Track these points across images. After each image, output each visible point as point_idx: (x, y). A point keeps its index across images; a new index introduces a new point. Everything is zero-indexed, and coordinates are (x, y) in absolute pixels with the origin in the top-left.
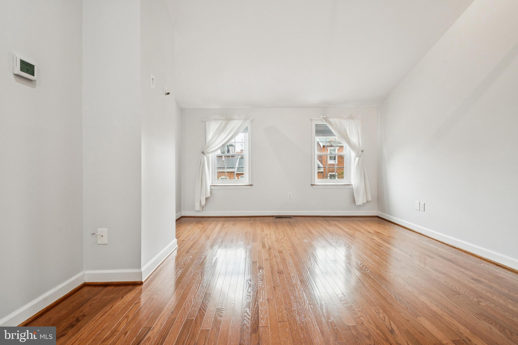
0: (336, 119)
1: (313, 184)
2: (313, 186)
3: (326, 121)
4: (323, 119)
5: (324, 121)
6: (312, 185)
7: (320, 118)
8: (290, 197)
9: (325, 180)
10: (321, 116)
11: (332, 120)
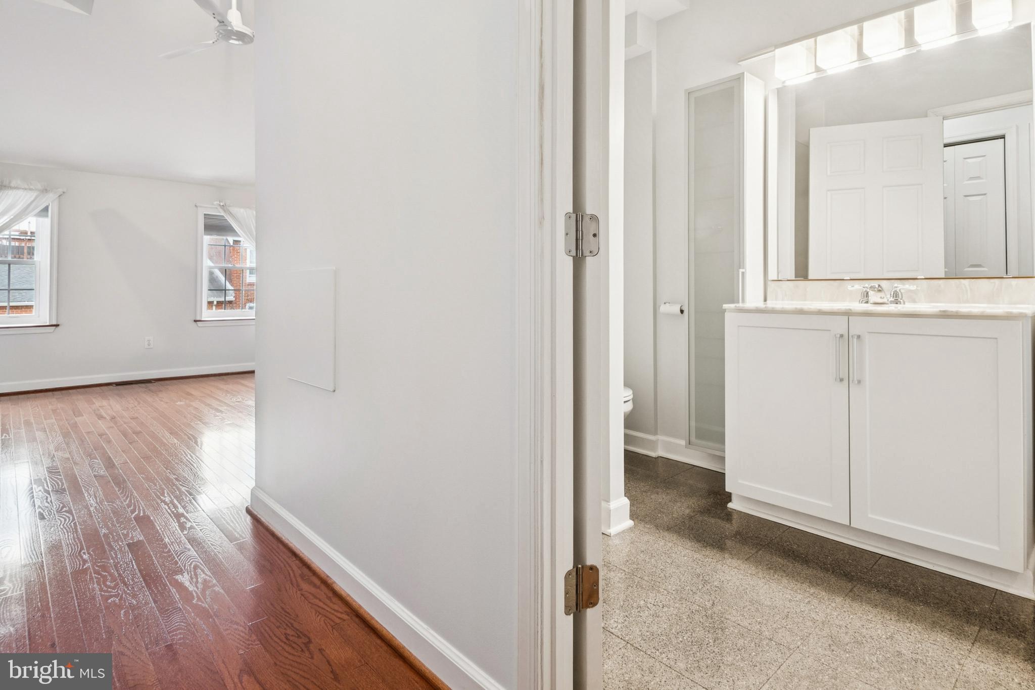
0: (242, 210)
1: (198, 319)
2: (197, 322)
3: (225, 211)
4: (219, 208)
5: (221, 210)
6: (195, 321)
7: (213, 204)
8: (149, 345)
9: (221, 312)
10: (216, 202)
11: (234, 210)
